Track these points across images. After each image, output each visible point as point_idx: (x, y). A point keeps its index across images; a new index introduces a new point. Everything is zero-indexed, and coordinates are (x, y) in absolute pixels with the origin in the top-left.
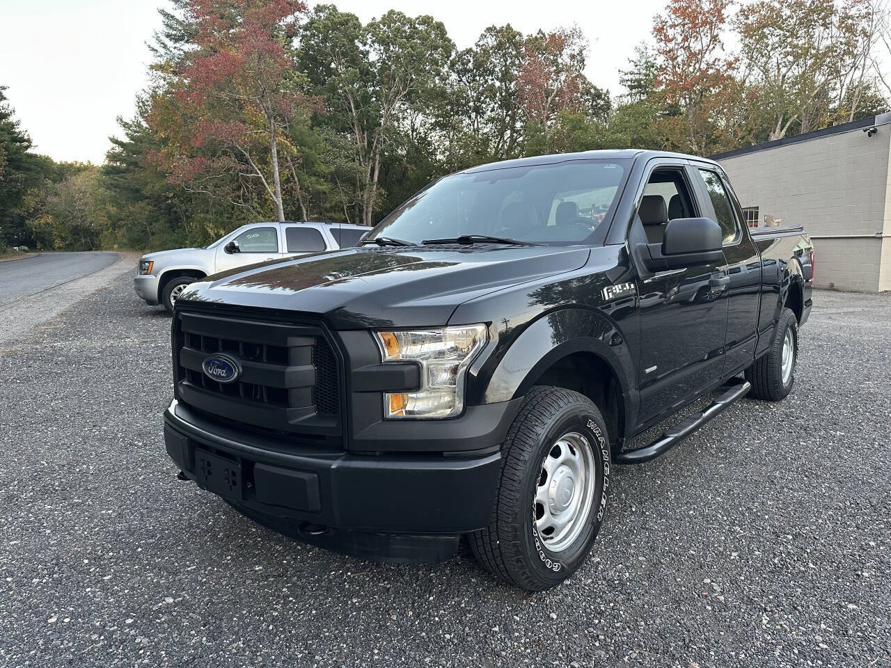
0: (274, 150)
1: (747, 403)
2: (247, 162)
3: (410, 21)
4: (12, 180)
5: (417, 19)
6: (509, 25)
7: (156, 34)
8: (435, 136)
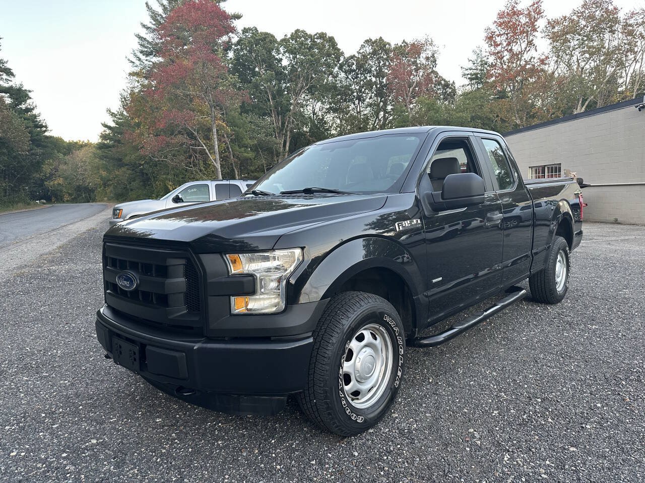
0: (215, 130)
1: (532, 305)
2: (195, 139)
3: (310, 36)
4: (33, 154)
5: (316, 35)
6: (381, 38)
7: (134, 51)
8: (329, 118)
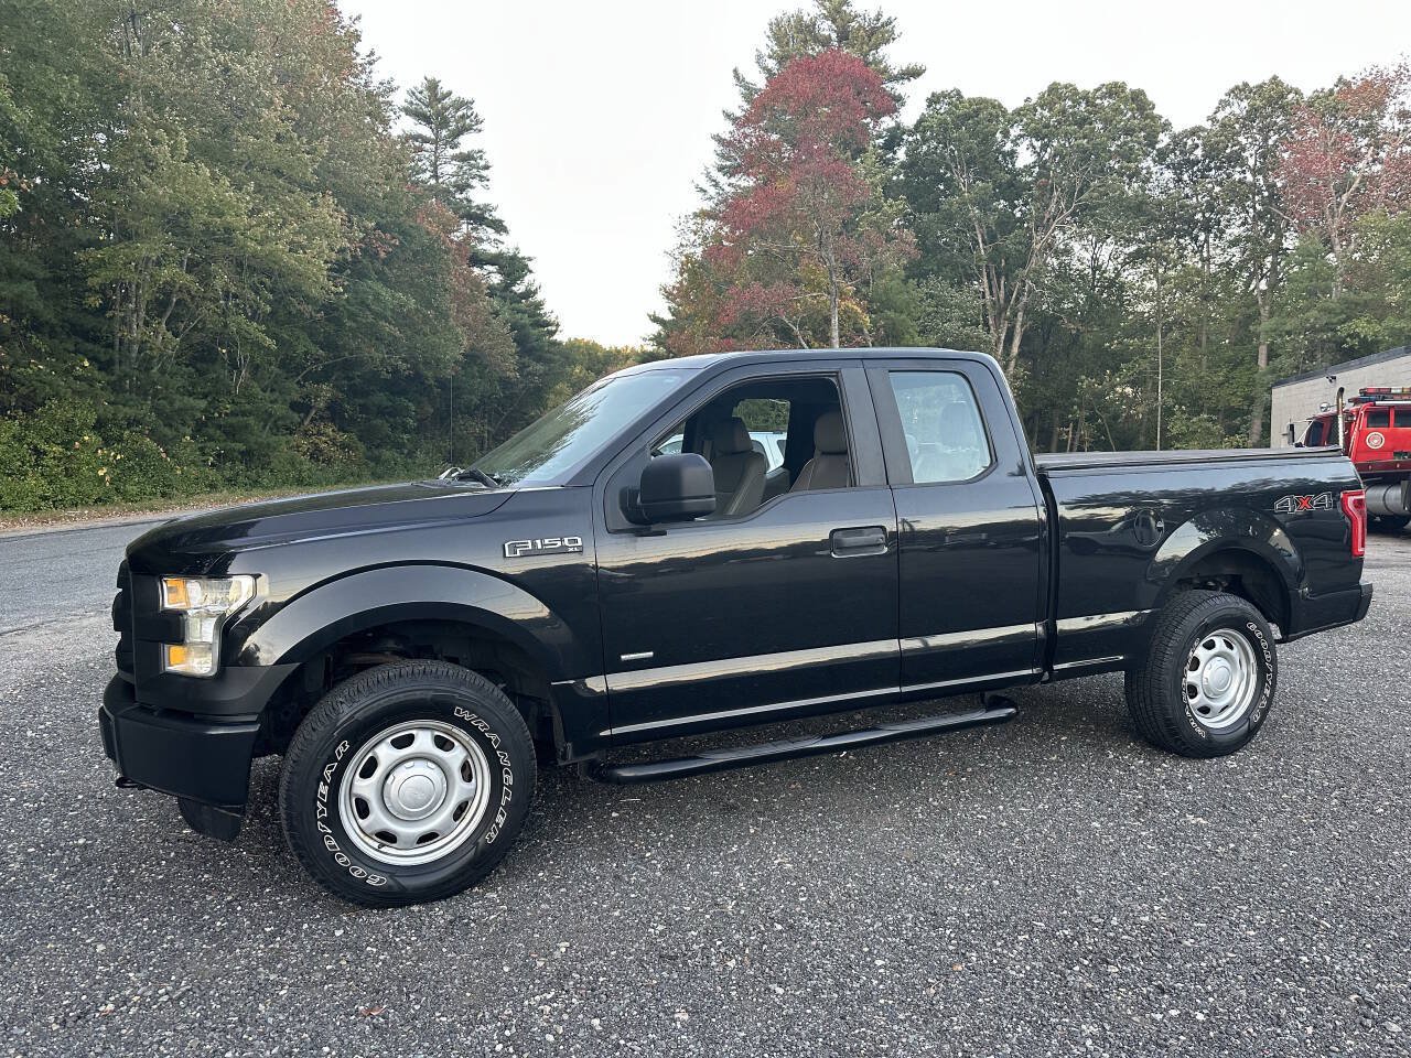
0: (835, 321)
2: (793, 341)
3: (1087, 98)
5: (1097, 90)
6: (1275, 78)
7: (706, 168)
